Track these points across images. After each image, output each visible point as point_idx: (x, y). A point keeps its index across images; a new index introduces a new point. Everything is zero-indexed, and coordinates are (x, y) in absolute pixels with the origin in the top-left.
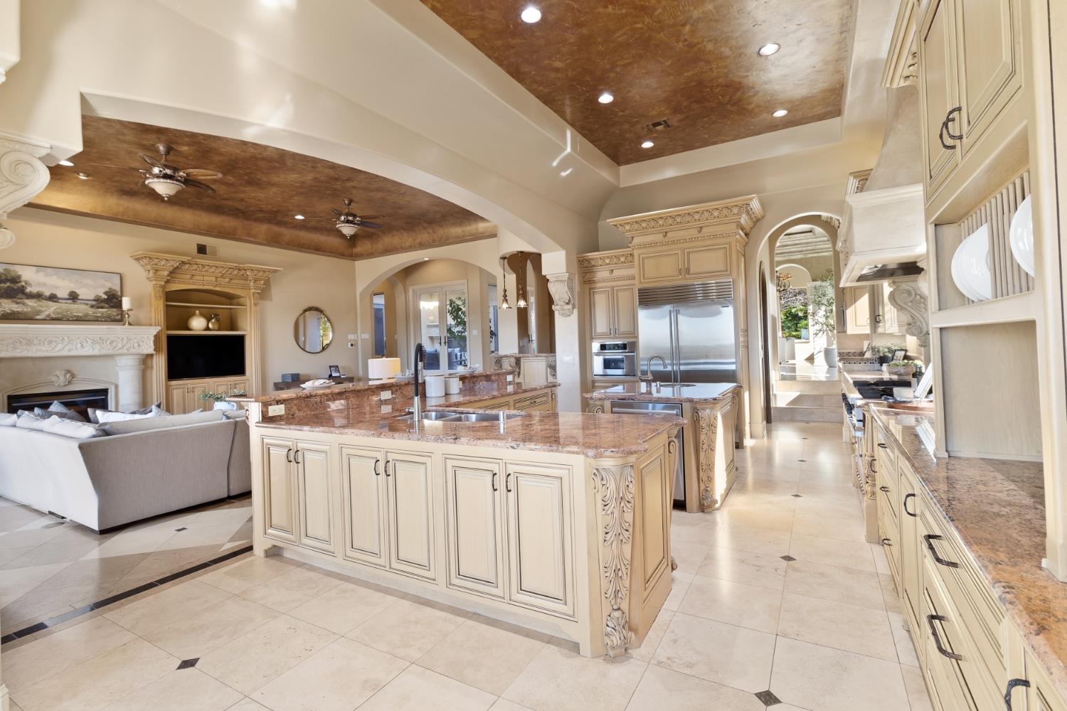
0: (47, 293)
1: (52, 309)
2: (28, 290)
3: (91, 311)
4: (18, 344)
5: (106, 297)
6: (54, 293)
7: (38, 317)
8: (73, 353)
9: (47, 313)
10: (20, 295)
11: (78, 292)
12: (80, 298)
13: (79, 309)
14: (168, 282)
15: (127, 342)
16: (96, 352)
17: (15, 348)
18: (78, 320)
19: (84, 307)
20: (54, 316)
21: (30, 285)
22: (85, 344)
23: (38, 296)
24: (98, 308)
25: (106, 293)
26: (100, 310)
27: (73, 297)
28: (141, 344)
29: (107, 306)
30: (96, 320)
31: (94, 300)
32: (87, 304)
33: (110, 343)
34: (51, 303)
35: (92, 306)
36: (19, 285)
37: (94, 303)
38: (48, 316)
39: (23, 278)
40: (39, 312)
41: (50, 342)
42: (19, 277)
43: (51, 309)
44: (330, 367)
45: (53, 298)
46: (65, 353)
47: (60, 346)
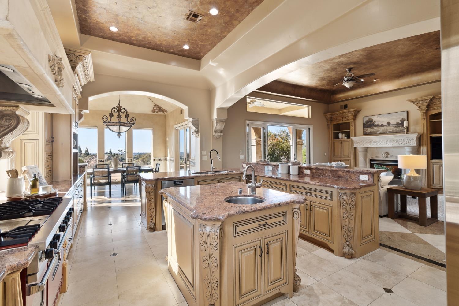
0: (380, 124)
1: (382, 130)
2: (375, 124)
3: (395, 129)
5: (401, 122)
6: (383, 123)
7: (378, 133)
8: (383, 146)
9: (380, 131)
10: (373, 126)
11: (390, 122)
12: (391, 124)
13: (391, 128)
16: (391, 145)
18: (390, 133)
19: (392, 127)
20: (382, 132)
21: (375, 122)
22: (387, 142)
23: (378, 125)
24: (397, 127)
25: (400, 121)
26: (398, 128)
27: (389, 124)
28: (410, 141)
29: (401, 126)
30: (397, 132)
31: (396, 124)
32: (393, 126)
34: (381, 128)
35: (395, 127)
36: (373, 122)
37: (396, 125)
38: (381, 132)
39: (374, 120)
40: (378, 131)
41: (376, 142)
42: (372, 120)
43: (381, 129)
45: (382, 125)
46: (381, 146)
47: (379, 143)
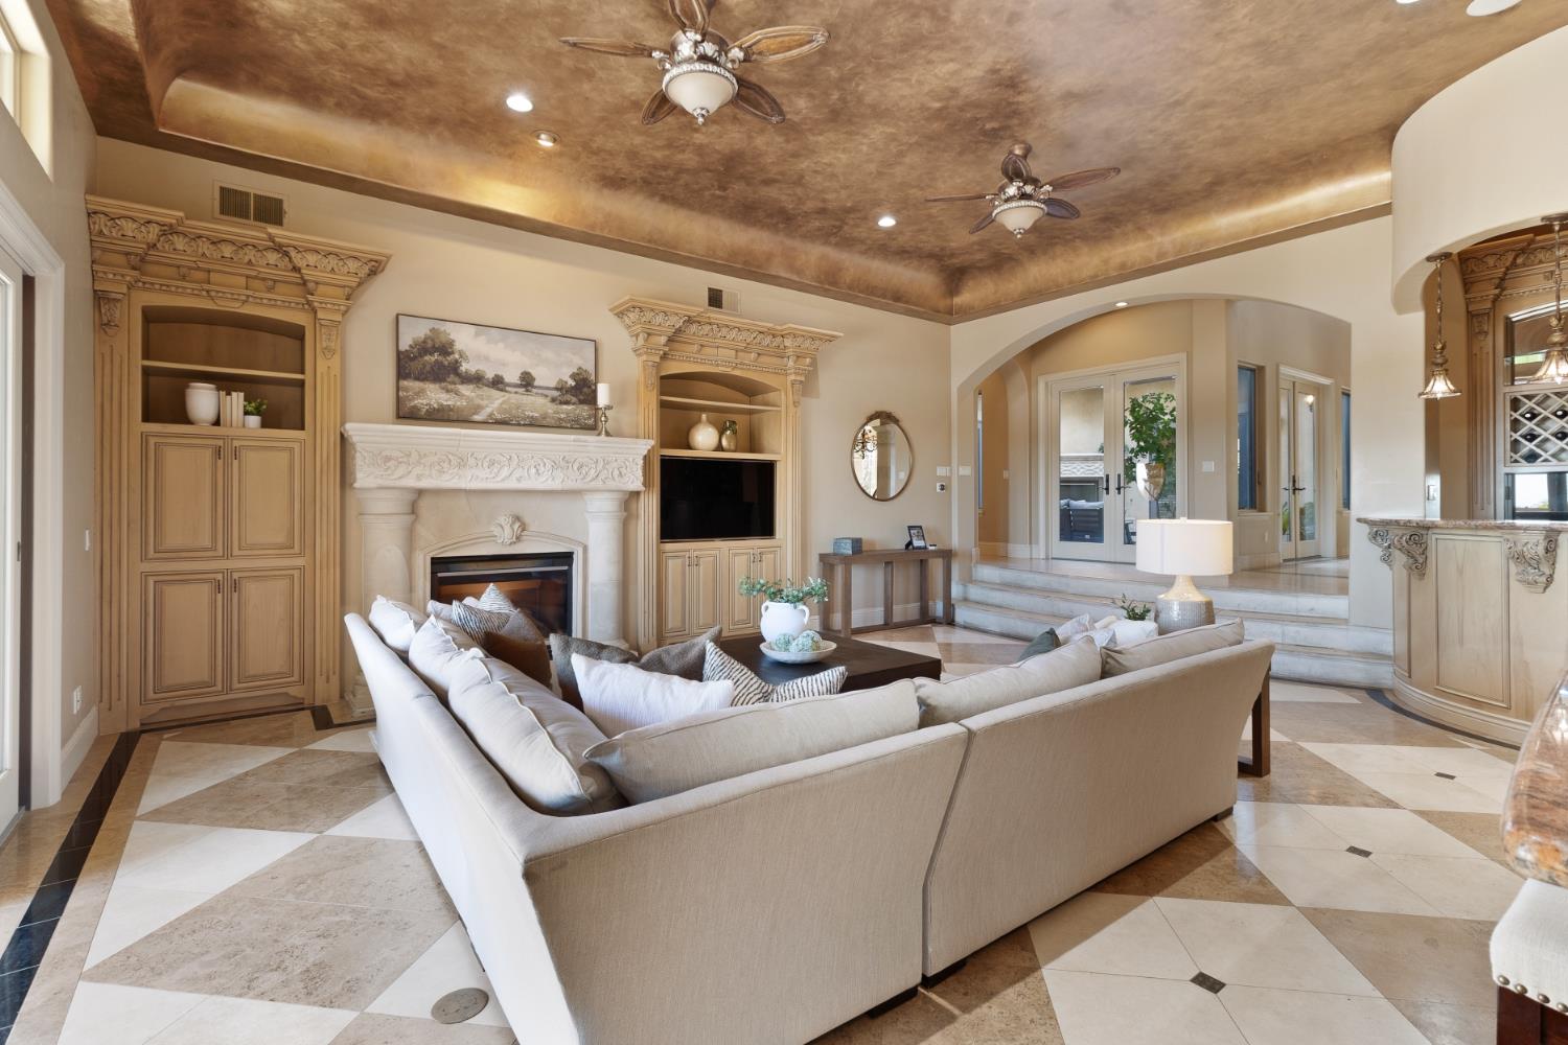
0: (490, 375)
1: (497, 403)
2: (464, 367)
3: (551, 408)
4: (446, 465)
5: (573, 384)
6: (500, 373)
7: (477, 418)
8: (525, 485)
9: (489, 410)
10: (452, 377)
11: (534, 373)
12: (536, 383)
13: (536, 404)
14: (664, 357)
15: (604, 467)
16: (556, 485)
17: (442, 472)
18: (534, 424)
19: (541, 401)
20: (499, 416)
21: (467, 359)
22: (542, 469)
23: (476, 379)
24: (561, 403)
25: (573, 376)
26: (565, 407)
27: (527, 382)
28: (623, 471)
29: (574, 399)
30: (558, 426)
31: (557, 389)
32: (547, 396)
33: (578, 469)
34: (494, 393)
35: (553, 400)
36: (450, 358)
37: (556, 394)
38: (491, 415)
39: (458, 346)
40: (478, 409)
41: (492, 463)
42: (451, 343)
43: (493, 402)
44: (910, 528)
45: (498, 383)
46: (512, 484)
47: (505, 472)
